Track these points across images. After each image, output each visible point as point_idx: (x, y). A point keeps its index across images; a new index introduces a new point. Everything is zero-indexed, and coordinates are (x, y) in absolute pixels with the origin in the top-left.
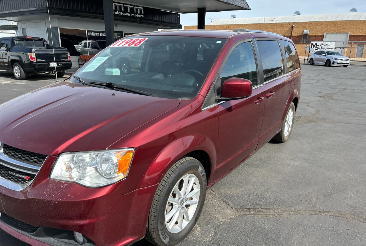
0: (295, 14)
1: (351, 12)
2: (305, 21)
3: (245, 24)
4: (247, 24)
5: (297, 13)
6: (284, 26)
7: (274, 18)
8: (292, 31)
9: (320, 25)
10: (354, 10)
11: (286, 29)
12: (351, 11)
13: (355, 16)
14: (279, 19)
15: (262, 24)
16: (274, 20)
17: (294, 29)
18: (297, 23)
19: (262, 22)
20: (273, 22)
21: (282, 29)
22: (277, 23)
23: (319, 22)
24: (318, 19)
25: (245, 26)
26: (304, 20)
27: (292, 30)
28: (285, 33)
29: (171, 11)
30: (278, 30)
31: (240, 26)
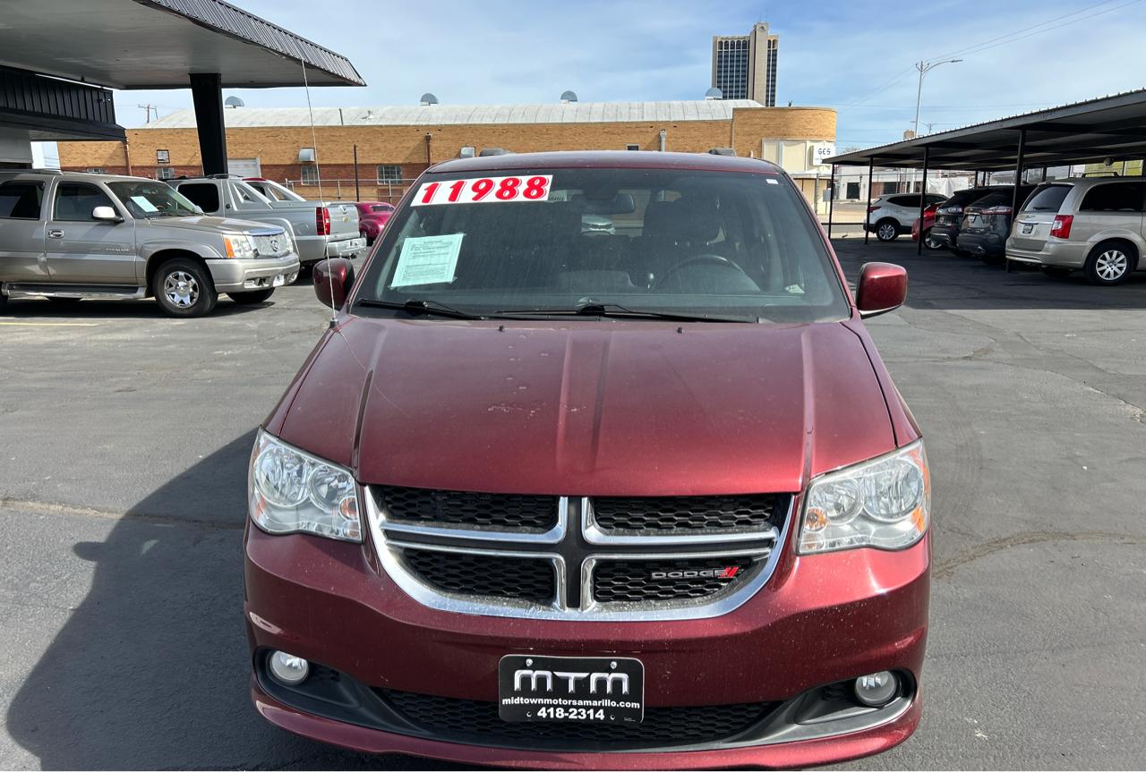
0: (422, 100)
1: (564, 101)
2: (458, 122)
3: (281, 127)
4: (291, 128)
5: (429, 99)
6: (403, 134)
7: (369, 112)
8: (428, 149)
9: (500, 135)
10: (570, 96)
11: (412, 144)
12: (562, 98)
13: (577, 111)
14: (384, 114)
15: (337, 127)
16: (371, 117)
17: (433, 144)
18: (440, 128)
19: (335, 122)
20: (368, 123)
21: (400, 143)
22: (381, 126)
23: (495, 125)
24: (491, 117)
25: (283, 132)
26: (455, 120)
27: (429, 146)
28: (411, 155)
29: (83, 80)
30: (389, 147)
31: (268, 134)
